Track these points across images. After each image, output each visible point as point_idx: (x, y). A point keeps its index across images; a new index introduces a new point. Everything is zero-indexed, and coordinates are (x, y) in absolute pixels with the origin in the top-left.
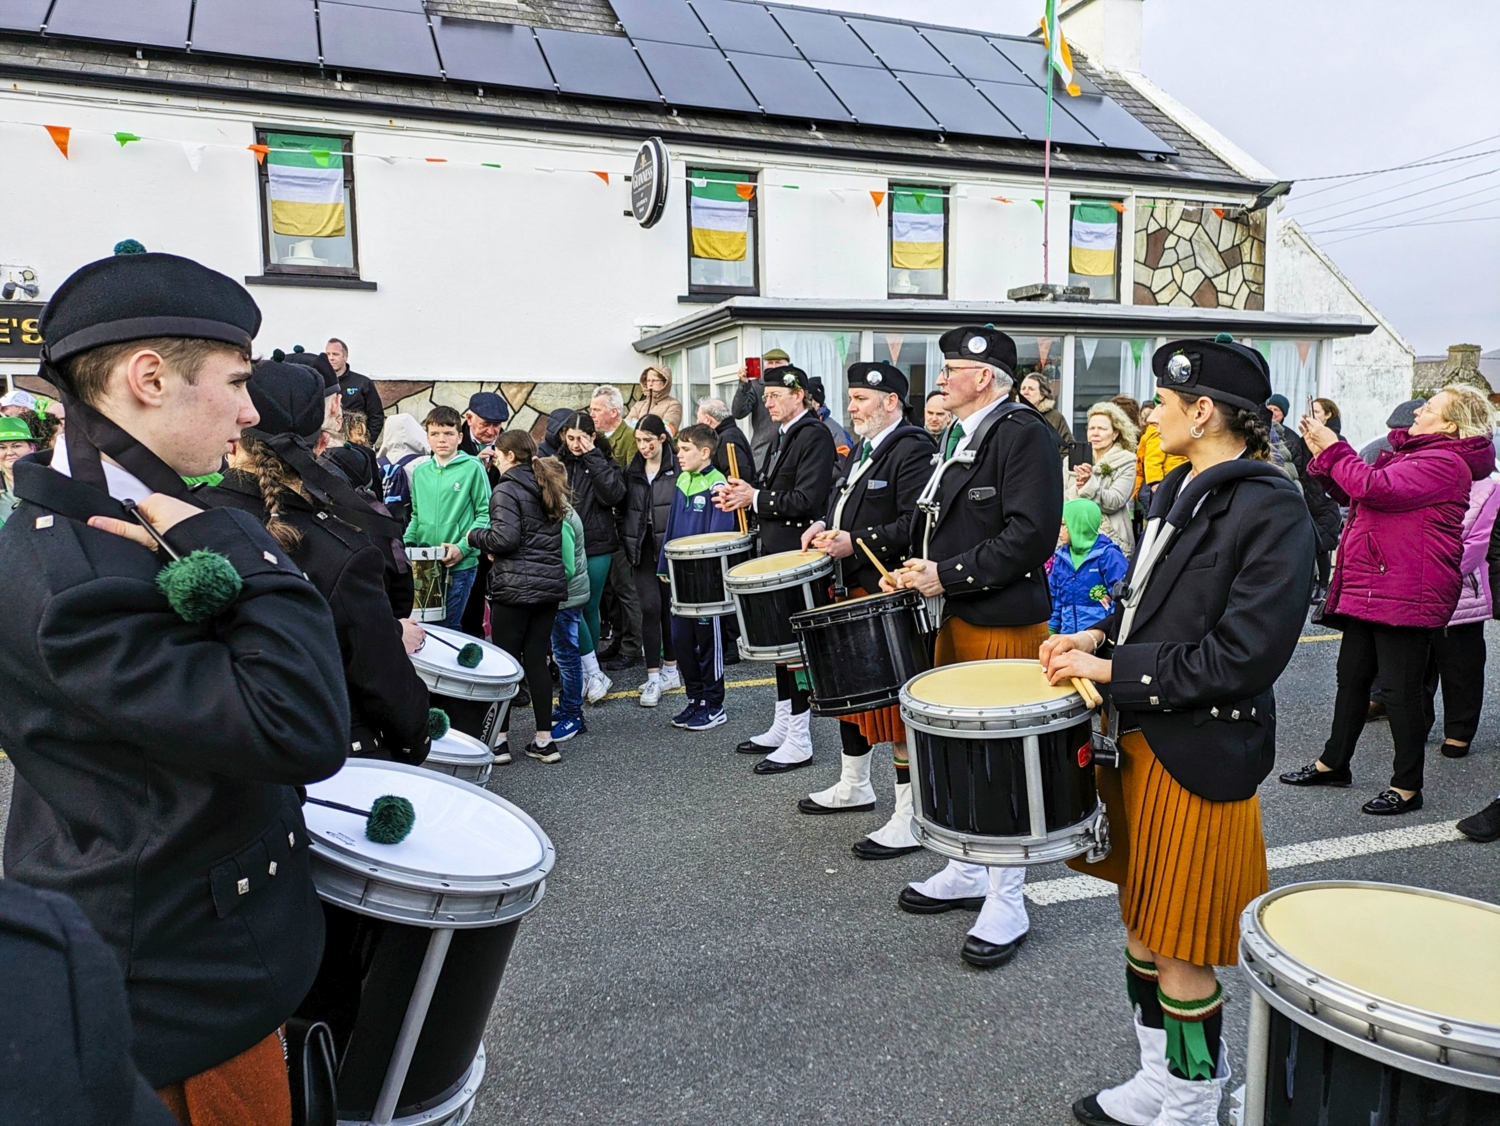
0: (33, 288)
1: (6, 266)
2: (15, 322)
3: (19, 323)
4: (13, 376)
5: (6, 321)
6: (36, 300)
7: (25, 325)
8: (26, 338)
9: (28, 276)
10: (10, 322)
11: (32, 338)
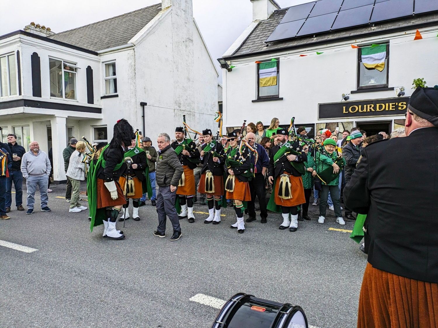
0: (403, 93)
1: (396, 87)
2: (397, 104)
3: (398, 104)
4: (394, 120)
5: (394, 104)
6: (403, 96)
7: (400, 105)
8: (400, 108)
9: (402, 90)
10: (396, 104)
11: (401, 108)
